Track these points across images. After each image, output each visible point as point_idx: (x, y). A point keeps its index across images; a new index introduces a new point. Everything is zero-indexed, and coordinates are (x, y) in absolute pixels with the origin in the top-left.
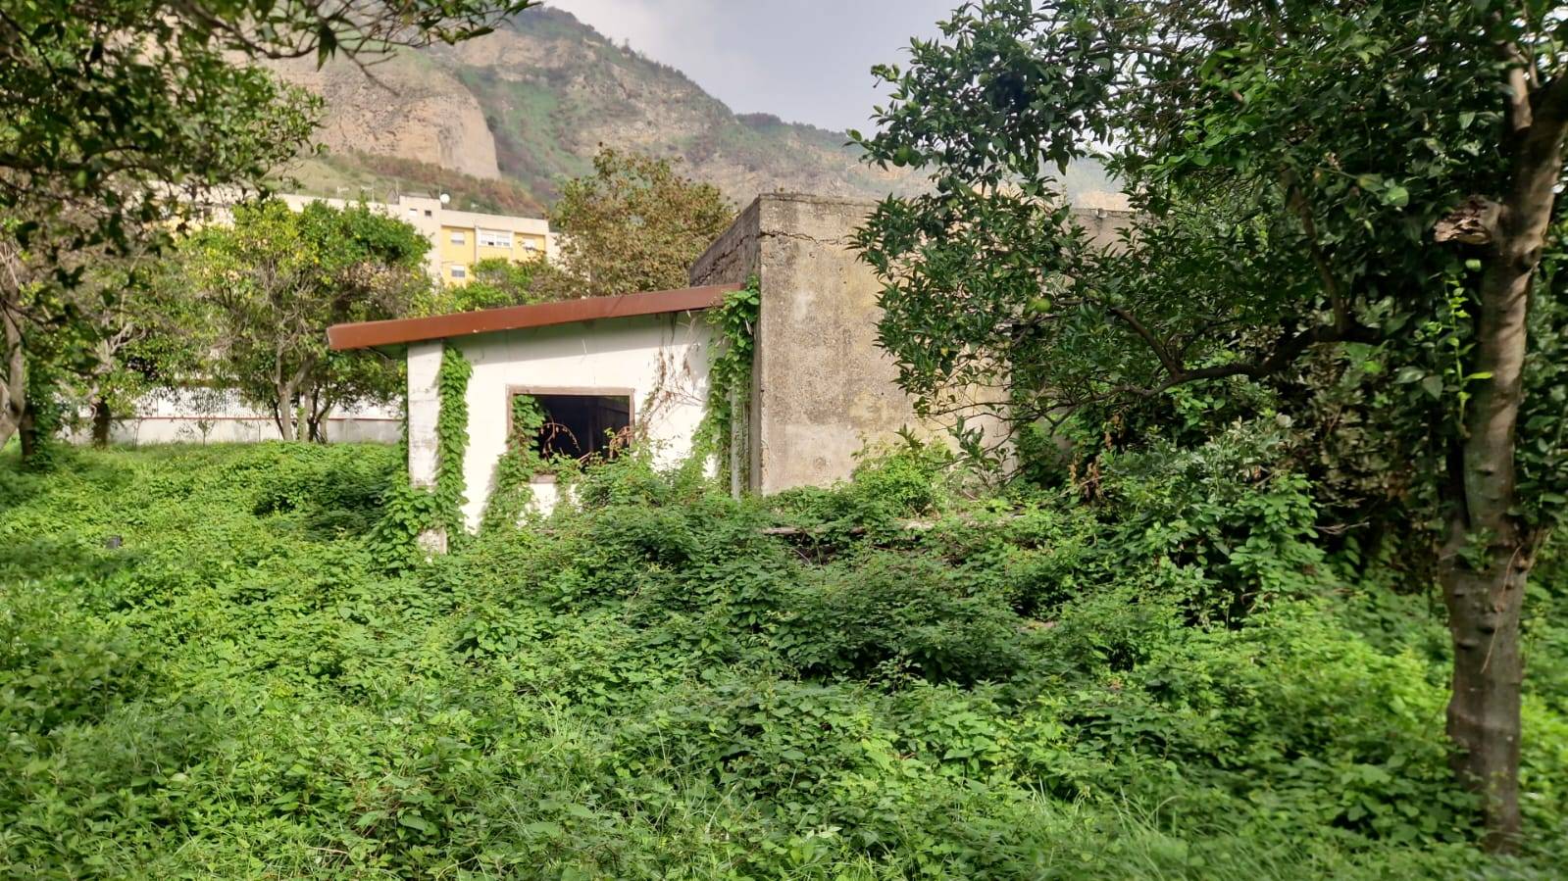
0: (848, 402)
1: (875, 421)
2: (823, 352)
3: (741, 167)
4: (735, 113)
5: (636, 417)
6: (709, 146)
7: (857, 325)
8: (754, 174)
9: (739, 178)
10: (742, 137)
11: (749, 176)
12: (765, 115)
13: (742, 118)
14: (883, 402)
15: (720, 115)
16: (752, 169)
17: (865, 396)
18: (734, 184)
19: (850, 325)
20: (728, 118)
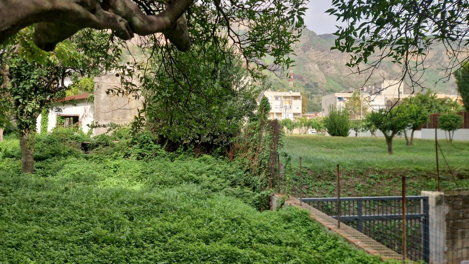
0: (112, 117)
1: (118, 121)
2: (107, 106)
3: (319, 51)
4: (318, 34)
5: (79, 120)
6: (309, 46)
7: (114, 100)
8: (323, 53)
9: (318, 55)
10: (319, 42)
11: (321, 54)
12: (328, 34)
13: (320, 36)
14: (120, 117)
15: (313, 36)
16: (323, 51)
17: (116, 115)
18: (317, 56)
19: (113, 101)
20: (315, 36)
